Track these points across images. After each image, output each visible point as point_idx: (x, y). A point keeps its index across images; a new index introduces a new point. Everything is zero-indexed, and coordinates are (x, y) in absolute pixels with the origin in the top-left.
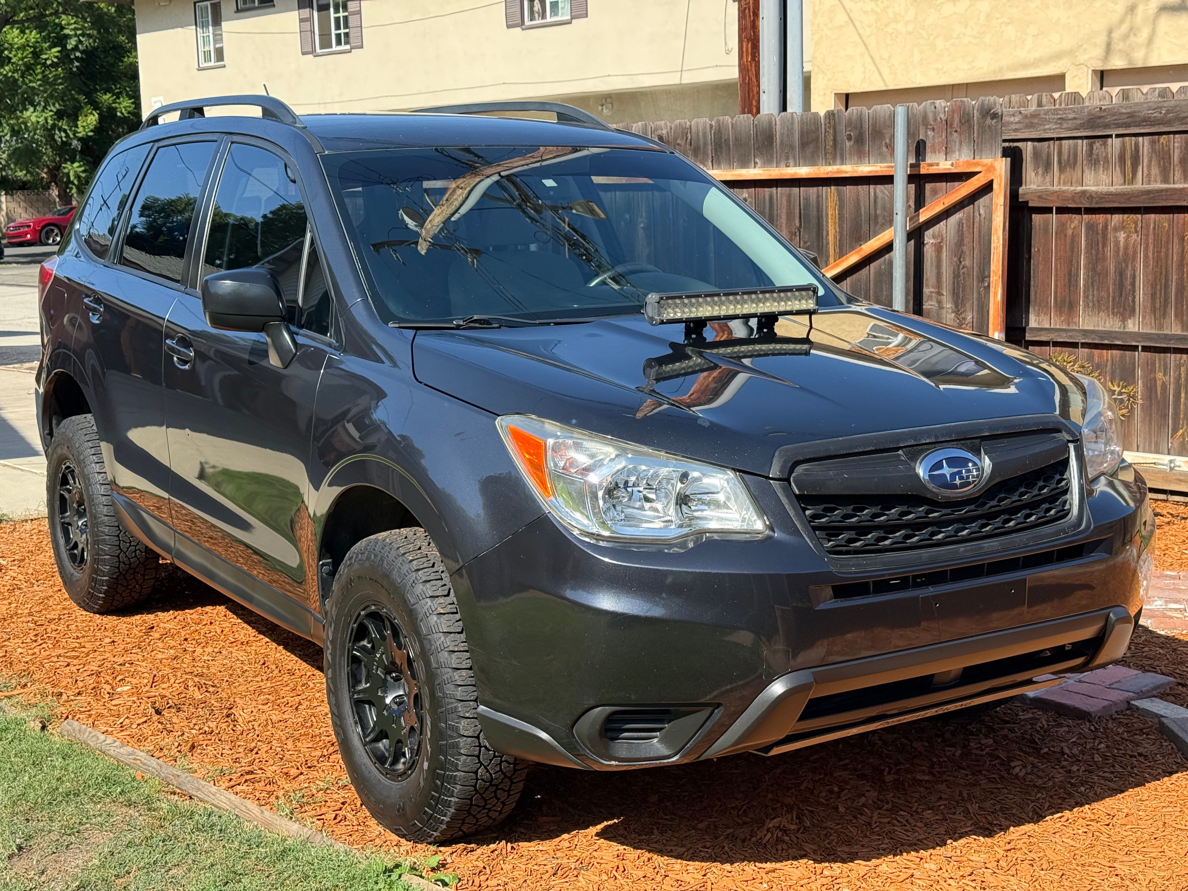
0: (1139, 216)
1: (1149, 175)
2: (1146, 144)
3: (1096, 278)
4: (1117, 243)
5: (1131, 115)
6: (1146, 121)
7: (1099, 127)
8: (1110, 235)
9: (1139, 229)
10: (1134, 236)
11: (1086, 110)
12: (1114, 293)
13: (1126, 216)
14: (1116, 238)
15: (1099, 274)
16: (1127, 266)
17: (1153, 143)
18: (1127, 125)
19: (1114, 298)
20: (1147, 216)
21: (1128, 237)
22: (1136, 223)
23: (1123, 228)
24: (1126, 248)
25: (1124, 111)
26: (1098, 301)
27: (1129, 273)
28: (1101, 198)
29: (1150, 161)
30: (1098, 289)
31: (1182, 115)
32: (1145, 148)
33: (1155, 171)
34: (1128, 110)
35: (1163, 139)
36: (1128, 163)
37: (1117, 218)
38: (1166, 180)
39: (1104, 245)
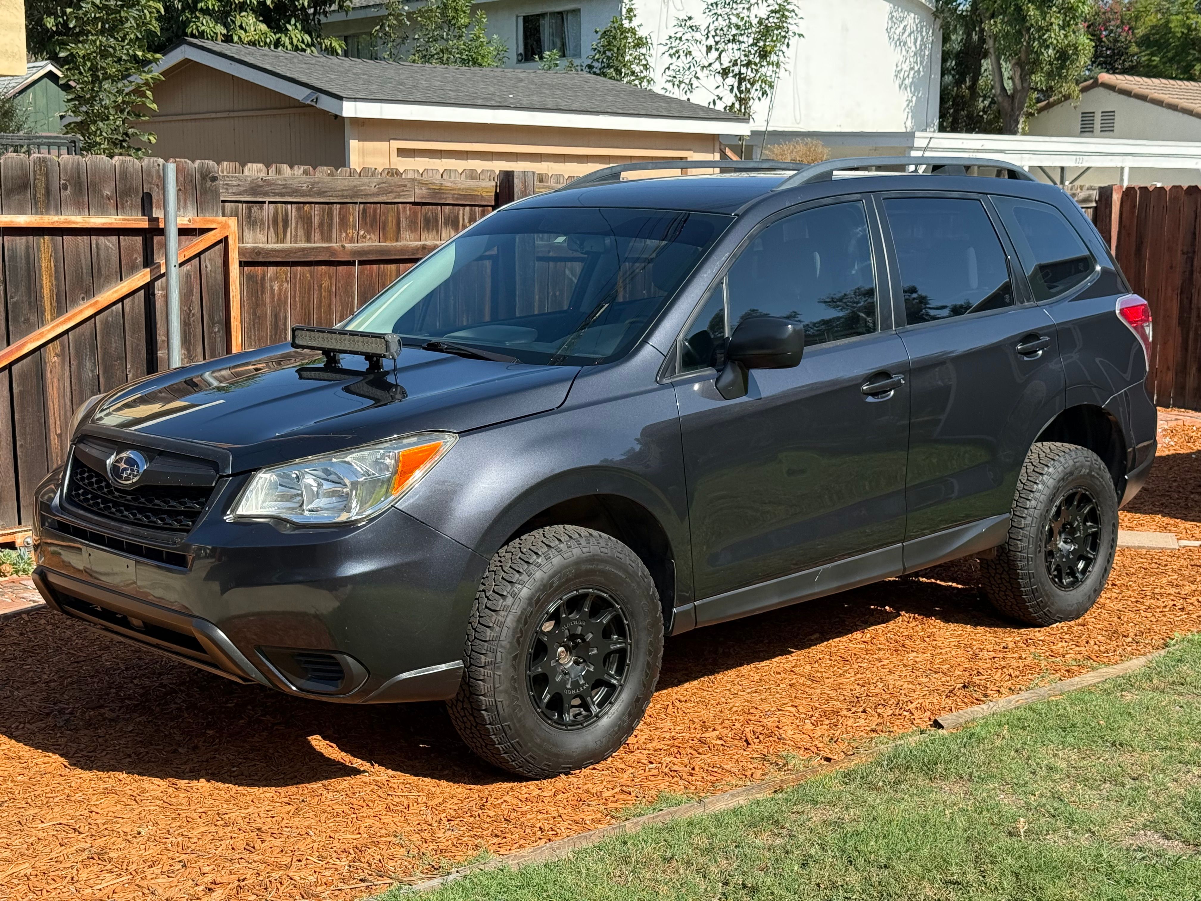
0: (289, 268)
1: (296, 236)
2: (294, 210)
3: (257, 321)
4: (272, 290)
5: (285, 186)
6: (295, 192)
7: (260, 194)
8: (267, 285)
9: (289, 279)
10: (285, 285)
11: (249, 179)
12: (271, 332)
13: (279, 268)
14: (271, 287)
15: (259, 317)
16: (280, 310)
17: (298, 210)
18: (282, 195)
19: (271, 337)
20: (294, 268)
21: (281, 285)
22: (286, 274)
23: (277, 278)
24: (279, 294)
25: (280, 183)
26: (259, 340)
27: (282, 315)
28: (268, 254)
29: (297, 224)
30: (259, 330)
31: (324, 190)
32: (293, 214)
33: (301, 232)
34: (284, 183)
35: (307, 207)
36: (280, 224)
37: (271, 270)
38: (308, 240)
39: (263, 292)
